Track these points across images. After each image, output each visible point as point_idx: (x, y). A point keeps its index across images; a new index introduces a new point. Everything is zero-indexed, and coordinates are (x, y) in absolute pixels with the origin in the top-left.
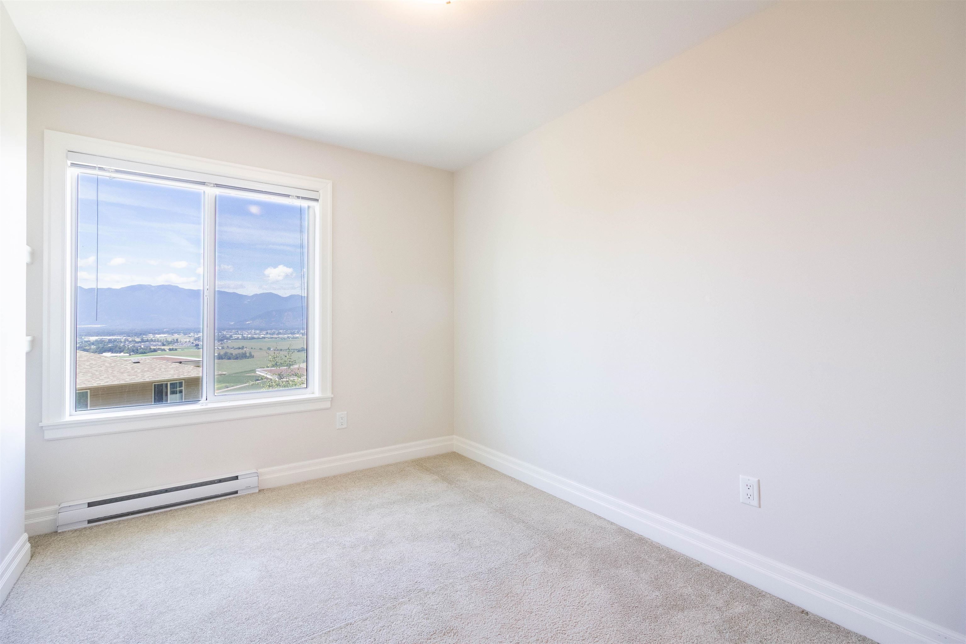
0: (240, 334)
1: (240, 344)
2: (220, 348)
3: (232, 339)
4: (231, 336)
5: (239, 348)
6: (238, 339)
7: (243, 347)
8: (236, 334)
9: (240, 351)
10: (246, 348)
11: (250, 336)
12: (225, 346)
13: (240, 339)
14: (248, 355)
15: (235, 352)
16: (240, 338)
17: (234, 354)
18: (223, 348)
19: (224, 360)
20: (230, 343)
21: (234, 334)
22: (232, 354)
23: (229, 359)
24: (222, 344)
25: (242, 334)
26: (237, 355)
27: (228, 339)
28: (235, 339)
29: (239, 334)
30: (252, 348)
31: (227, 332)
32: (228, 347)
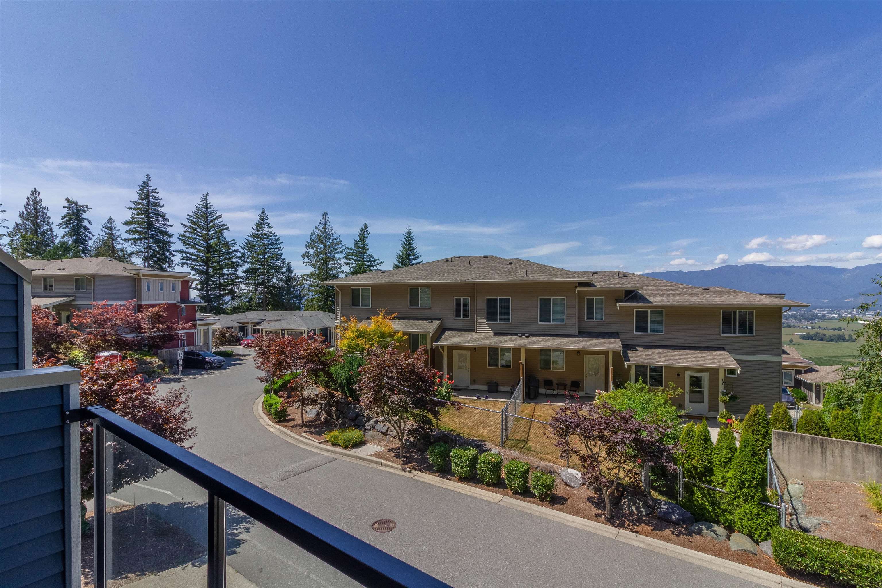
0: (836, 314)
1: (836, 324)
2: (810, 327)
3: (826, 319)
4: (824, 316)
5: (835, 329)
6: (833, 318)
7: (840, 328)
8: (831, 313)
9: (836, 333)
10: (844, 329)
11: (850, 315)
12: (816, 325)
13: (836, 319)
14: (847, 337)
15: (828, 333)
16: (836, 317)
17: (827, 336)
18: (813, 328)
19: (814, 341)
20: (822, 323)
21: (827, 313)
22: (825, 335)
23: (822, 340)
24: (812, 323)
25: (839, 314)
26: (831, 337)
27: (819, 318)
28: (829, 319)
29: (834, 313)
30: (852, 331)
31: (818, 311)
32: (819, 327)
